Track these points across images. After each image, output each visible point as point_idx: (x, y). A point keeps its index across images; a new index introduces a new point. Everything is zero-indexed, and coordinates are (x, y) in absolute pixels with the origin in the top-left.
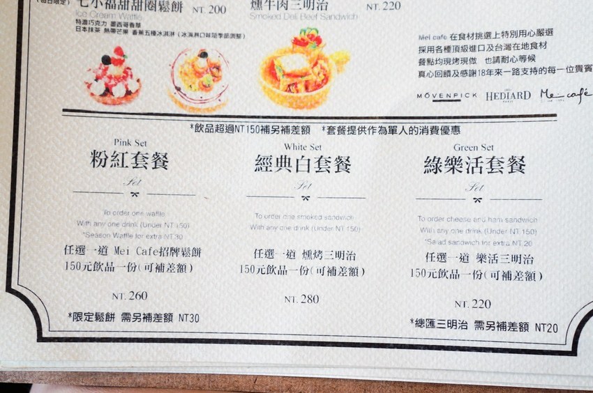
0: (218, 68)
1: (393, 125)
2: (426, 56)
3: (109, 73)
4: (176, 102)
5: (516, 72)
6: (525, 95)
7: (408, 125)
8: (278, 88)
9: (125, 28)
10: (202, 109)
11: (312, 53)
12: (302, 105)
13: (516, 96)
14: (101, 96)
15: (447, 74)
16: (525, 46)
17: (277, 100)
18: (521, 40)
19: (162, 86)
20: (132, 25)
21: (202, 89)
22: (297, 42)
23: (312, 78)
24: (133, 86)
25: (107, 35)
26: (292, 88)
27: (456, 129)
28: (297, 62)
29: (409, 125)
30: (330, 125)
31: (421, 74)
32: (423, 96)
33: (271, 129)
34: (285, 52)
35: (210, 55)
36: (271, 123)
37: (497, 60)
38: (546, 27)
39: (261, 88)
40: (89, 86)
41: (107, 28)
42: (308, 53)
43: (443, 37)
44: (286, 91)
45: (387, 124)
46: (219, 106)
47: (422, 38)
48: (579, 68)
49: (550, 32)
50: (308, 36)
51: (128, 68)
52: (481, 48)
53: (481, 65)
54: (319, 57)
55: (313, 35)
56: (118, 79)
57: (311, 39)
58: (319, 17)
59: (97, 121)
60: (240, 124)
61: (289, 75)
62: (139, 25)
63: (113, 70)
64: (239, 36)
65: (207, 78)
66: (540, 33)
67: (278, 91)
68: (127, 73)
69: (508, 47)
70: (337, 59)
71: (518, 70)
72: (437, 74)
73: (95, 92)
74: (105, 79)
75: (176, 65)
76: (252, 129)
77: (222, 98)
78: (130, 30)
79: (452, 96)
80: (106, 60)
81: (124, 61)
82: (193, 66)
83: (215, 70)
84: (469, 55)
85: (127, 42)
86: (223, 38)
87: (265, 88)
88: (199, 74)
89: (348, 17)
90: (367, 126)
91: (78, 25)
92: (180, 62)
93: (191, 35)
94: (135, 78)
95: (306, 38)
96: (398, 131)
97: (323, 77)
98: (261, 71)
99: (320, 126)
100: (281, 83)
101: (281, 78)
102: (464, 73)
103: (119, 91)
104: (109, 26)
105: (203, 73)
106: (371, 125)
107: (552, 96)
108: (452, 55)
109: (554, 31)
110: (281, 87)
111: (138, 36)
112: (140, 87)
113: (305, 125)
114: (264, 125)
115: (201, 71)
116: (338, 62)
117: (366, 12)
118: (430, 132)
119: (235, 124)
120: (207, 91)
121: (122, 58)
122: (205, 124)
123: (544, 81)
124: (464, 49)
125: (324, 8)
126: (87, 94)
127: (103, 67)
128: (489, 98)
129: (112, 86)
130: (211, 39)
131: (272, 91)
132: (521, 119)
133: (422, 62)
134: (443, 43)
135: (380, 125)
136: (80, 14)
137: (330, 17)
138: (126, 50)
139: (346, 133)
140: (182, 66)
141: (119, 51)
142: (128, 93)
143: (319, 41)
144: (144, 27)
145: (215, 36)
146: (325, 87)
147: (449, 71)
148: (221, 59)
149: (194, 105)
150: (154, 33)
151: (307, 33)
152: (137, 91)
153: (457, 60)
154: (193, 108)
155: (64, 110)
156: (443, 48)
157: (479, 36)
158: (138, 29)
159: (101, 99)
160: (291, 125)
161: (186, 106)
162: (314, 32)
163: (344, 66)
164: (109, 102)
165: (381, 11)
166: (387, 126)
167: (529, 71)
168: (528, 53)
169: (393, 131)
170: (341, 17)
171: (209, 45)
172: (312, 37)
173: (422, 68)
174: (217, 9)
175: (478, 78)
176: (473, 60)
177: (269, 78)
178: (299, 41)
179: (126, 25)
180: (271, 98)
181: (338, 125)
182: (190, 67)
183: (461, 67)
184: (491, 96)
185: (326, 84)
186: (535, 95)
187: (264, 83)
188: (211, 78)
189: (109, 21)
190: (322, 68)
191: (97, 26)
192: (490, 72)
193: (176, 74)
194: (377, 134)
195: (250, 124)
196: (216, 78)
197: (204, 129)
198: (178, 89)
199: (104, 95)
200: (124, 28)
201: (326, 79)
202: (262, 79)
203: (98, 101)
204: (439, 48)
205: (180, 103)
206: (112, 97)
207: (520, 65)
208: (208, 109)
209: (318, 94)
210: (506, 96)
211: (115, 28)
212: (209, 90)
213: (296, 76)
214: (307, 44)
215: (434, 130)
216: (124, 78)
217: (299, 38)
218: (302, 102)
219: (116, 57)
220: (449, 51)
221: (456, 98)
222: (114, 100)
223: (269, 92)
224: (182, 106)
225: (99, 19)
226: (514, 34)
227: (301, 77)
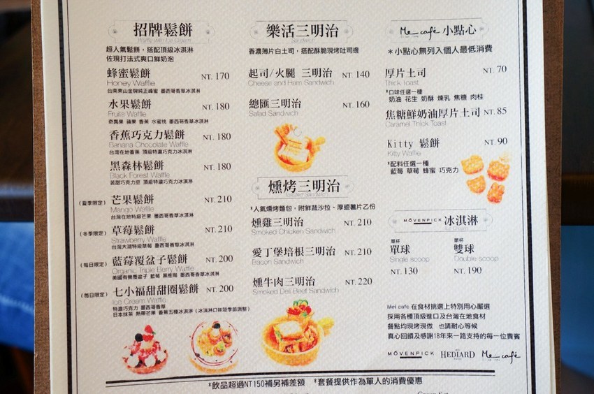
0: (229, 336)
1: (370, 377)
2: (394, 321)
3: (141, 348)
4: (197, 366)
5: (463, 336)
6: (470, 355)
7: (381, 376)
8: (278, 349)
9: (153, 310)
10: (218, 370)
11: (304, 320)
12: (297, 362)
13: (464, 355)
14: (136, 367)
15: (410, 336)
16: (469, 316)
17: (277, 359)
18: (466, 311)
19: (185, 355)
20: (158, 306)
21: (217, 354)
22: (291, 312)
23: (305, 340)
24: (161, 356)
25: (139, 317)
26: (289, 349)
27: (419, 380)
28: (292, 328)
29: (383, 377)
30: (320, 378)
31: (391, 336)
32: (392, 353)
33: (273, 383)
34: (282, 320)
35: (222, 326)
36: (273, 378)
37: (448, 326)
38: (484, 303)
39: (264, 350)
40: (126, 360)
41: (138, 311)
42: (300, 321)
43: (406, 306)
44: (284, 351)
45: (365, 376)
46: (231, 367)
47: (390, 307)
48: (510, 336)
49: (487, 306)
50: (300, 306)
51: (157, 342)
52: (436, 316)
53: (436, 330)
54: (310, 323)
55: (304, 306)
56: (149, 352)
57: (302, 309)
58: (308, 291)
59: (134, 387)
60: (248, 380)
61: (286, 339)
62: (163, 306)
63: (145, 345)
64: (244, 309)
65: (220, 345)
66: (480, 306)
67: (278, 352)
68: (156, 346)
69: (456, 316)
70: (324, 324)
71: (464, 334)
72: (403, 336)
73: (130, 365)
74: (139, 353)
75: (195, 336)
76: (258, 384)
77: (233, 360)
78: (157, 311)
79: (415, 353)
80: (139, 338)
81: (153, 337)
82: (209, 336)
83: (226, 338)
84: (427, 321)
85: (154, 321)
86: (232, 311)
87: (267, 350)
88: (213, 342)
89: (331, 290)
90: (350, 378)
91: (115, 312)
92: (199, 333)
93: (206, 311)
94: (162, 349)
95: (298, 308)
96: (374, 382)
97: (313, 339)
98: (264, 336)
99: (313, 379)
100: (280, 345)
101: (280, 341)
102: (423, 335)
103: (150, 361)
104: (140, 310)
105: (217, 341)
106: (353, 377)
107: (490, 356)
108: (414, 321)
109: (490, 306)
110: (280, 348)
111: (164, 315)
112: (167, 356)
113: (301, 378)
114: (268, 379)
115: (215, 339)
116: (325, 327)
117: (345, 286)
118: (399, 382)
119: (244, 380)
120: (221, 355)
121: (152, 335)
122: (220, 382)
123: (485, 344)
124: (423, 317)
125: (312, 283)
126: (125, 367)
127: (136, 343)
128: (443, 356)
129: (145, 358)
130: (222, 313)
131: (273, 352)
132: (468, 373)
133: (390, 326)
134: (407, 312)
135: (360, 377)
136: (116, 303)
137: (317, 291)
138: (154, 328)
139: (334, 384)
140: (200, 337)
141: (148, 329)
142: (158, 362)
143: (309, 310)
144: (168, 308)
145: (225, 310)
146: (315, 347)
147: (412, 334)
148: (231, 329)
149: (210, 367)
150: (176, 312)
151: (299, 304)
152: (165, 360)
153: (418, 325)
154: (210, 370)
155: (107, 383)
156: (406, 315)
157: (434, 306)
158: (163, 310)
159: (136, 370)
160: (289, 379)
161: (205, 368)
162: (304, 303)
163: (330, 329)
164: (142, 371)
165: (357, 285)
166: (365, 378)
167: (473, 335)
168: (472, 321)
169: (370, 382)
170: (325, 291)
171: (221, 318)
172: (303, 307)
173: (391, 331)
174: (226, 288)
175: (433, 340)
176: (430, 326)
177: (270, 342)
178: (293, 311)
179: (153, 307)
180: (272, 358)
181: (326, 378)
182: (207, 337)
183: (421, 331)
184: (445, 355)
185: (315, 344)
186: (478, 355)
187: (267, 345)
188: (224, 344)
189: (139, 306)
190: (312, 332)
191: (130, 311)
192: (443, 336)
193: (196, 343)
194: (357, 385)
195: (256, 380)
196: (228, 344)
197: (219, 386)
198: (198, 355)
199: (138, 366)
200: (151, 310)
201: (316, 341)
202: (264, 343)
203: (134, 372)
204: (403, 315)
205: (199, 366)
206: (145, 367)
207: (466, 331)
208: (222, 370)
209: (310, 353)
210: (456, 355)
211: (145, 310)
212: (223, 354)
213: (292, 339)
214: (299, 313)
215: (402, 381)
216: (154, 351)
217: (293, 309)
218: (298, 360)
219: (147, 334)
220: (411, 318)
221: (418, 355)
222: (146, 369)
223: (270, 354)
224: (201, 369)
225: (131, 305)
226: (460, 306)
227: (296, 339)
